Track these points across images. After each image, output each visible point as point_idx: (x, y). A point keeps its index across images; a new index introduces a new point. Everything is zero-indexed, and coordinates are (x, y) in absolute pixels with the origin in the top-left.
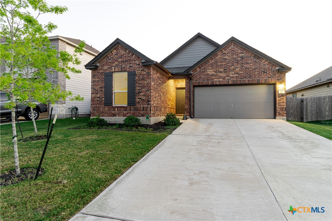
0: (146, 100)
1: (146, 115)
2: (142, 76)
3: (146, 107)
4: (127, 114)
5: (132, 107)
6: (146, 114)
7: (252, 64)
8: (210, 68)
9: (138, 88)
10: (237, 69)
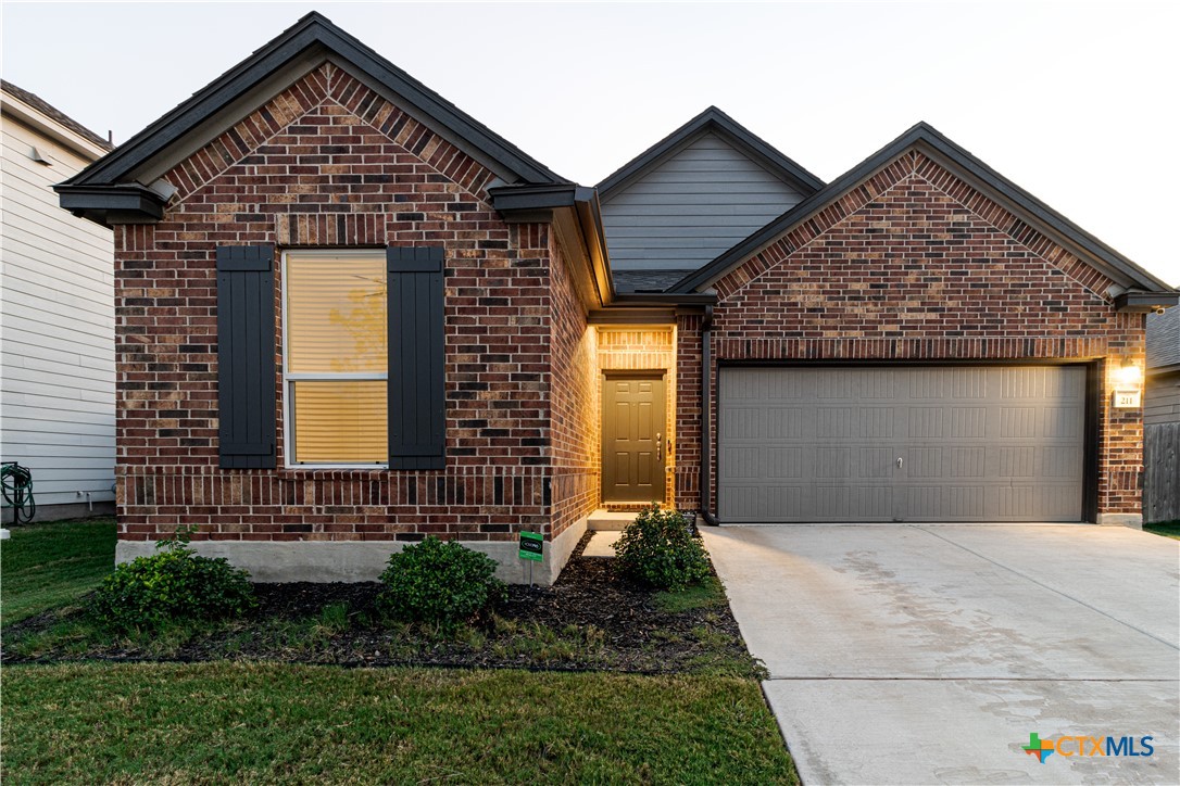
0: (515, 433)
1: (516, 529)
2: (489, 283)
3: (518, 480)
4: (387, 525)
5: (422, 479)
6: (516, 519)
7: (1001, 267)
8: (802, 273)
9: (463, 358)
10: (934, 287)
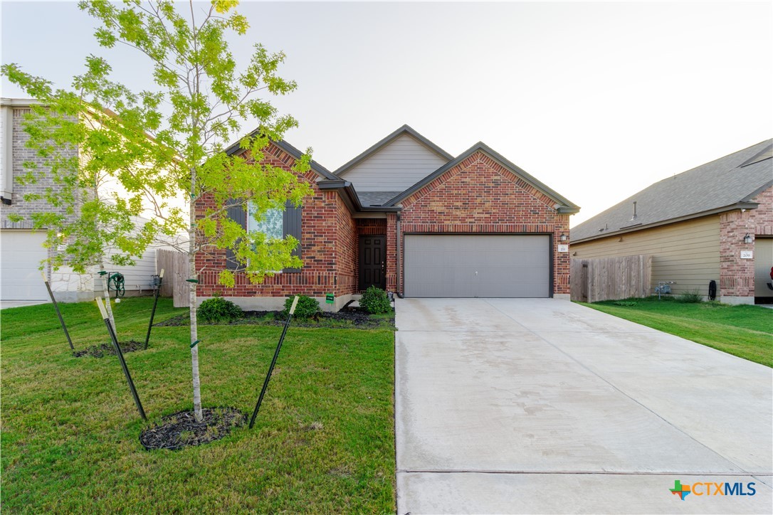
0: (325, 261)
1: (325, 293)
2: (316, 211)
3: (326, 276)
4: (282, 291)
5: (294, 276)
6: (325, 290)
7: (513, 196)
8: (436, 198)
9: (307, 236)
10: (487, 205)
